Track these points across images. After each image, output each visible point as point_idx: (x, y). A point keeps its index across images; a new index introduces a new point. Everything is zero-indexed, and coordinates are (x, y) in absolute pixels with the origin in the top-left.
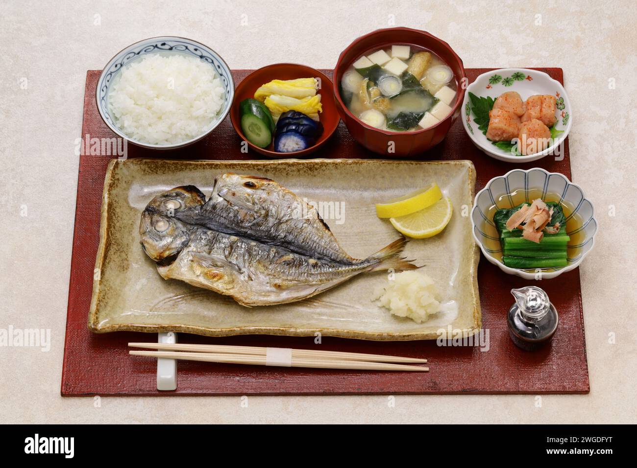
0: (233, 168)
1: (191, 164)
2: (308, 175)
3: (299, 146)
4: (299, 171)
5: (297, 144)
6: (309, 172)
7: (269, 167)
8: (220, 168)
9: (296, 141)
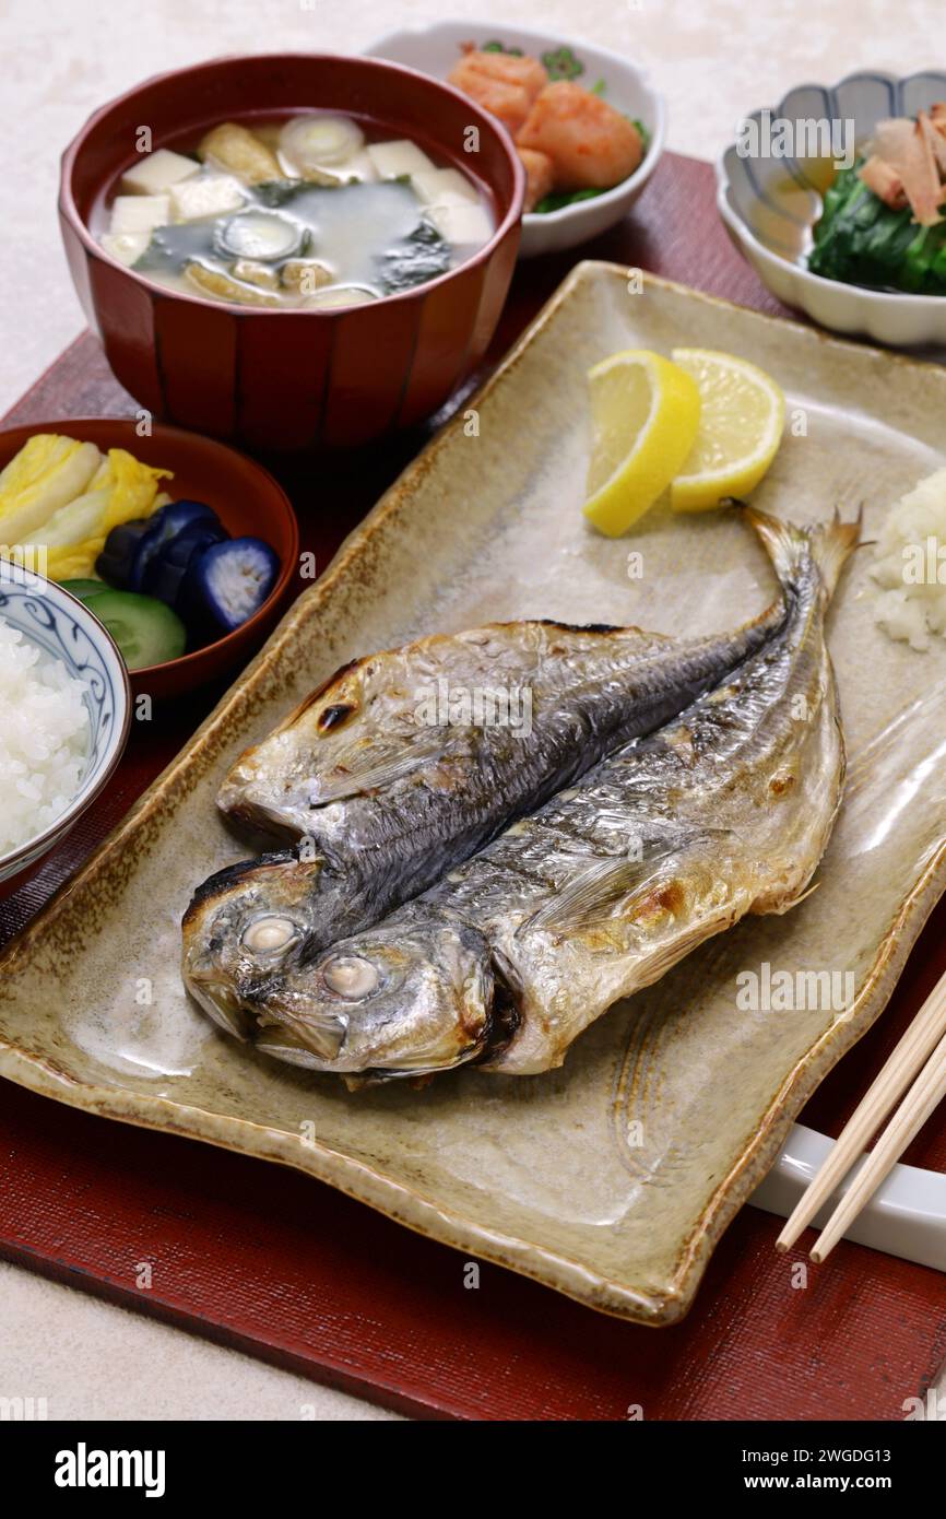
0: (224, 744)
1: (137, 832)
2: (371, 603)
3: (255, 573)
4: (346, 611)
5: (246, 573)
6: (368, 591)
7: (285, 662)
8: (200, 777)
9: (239, 565)
